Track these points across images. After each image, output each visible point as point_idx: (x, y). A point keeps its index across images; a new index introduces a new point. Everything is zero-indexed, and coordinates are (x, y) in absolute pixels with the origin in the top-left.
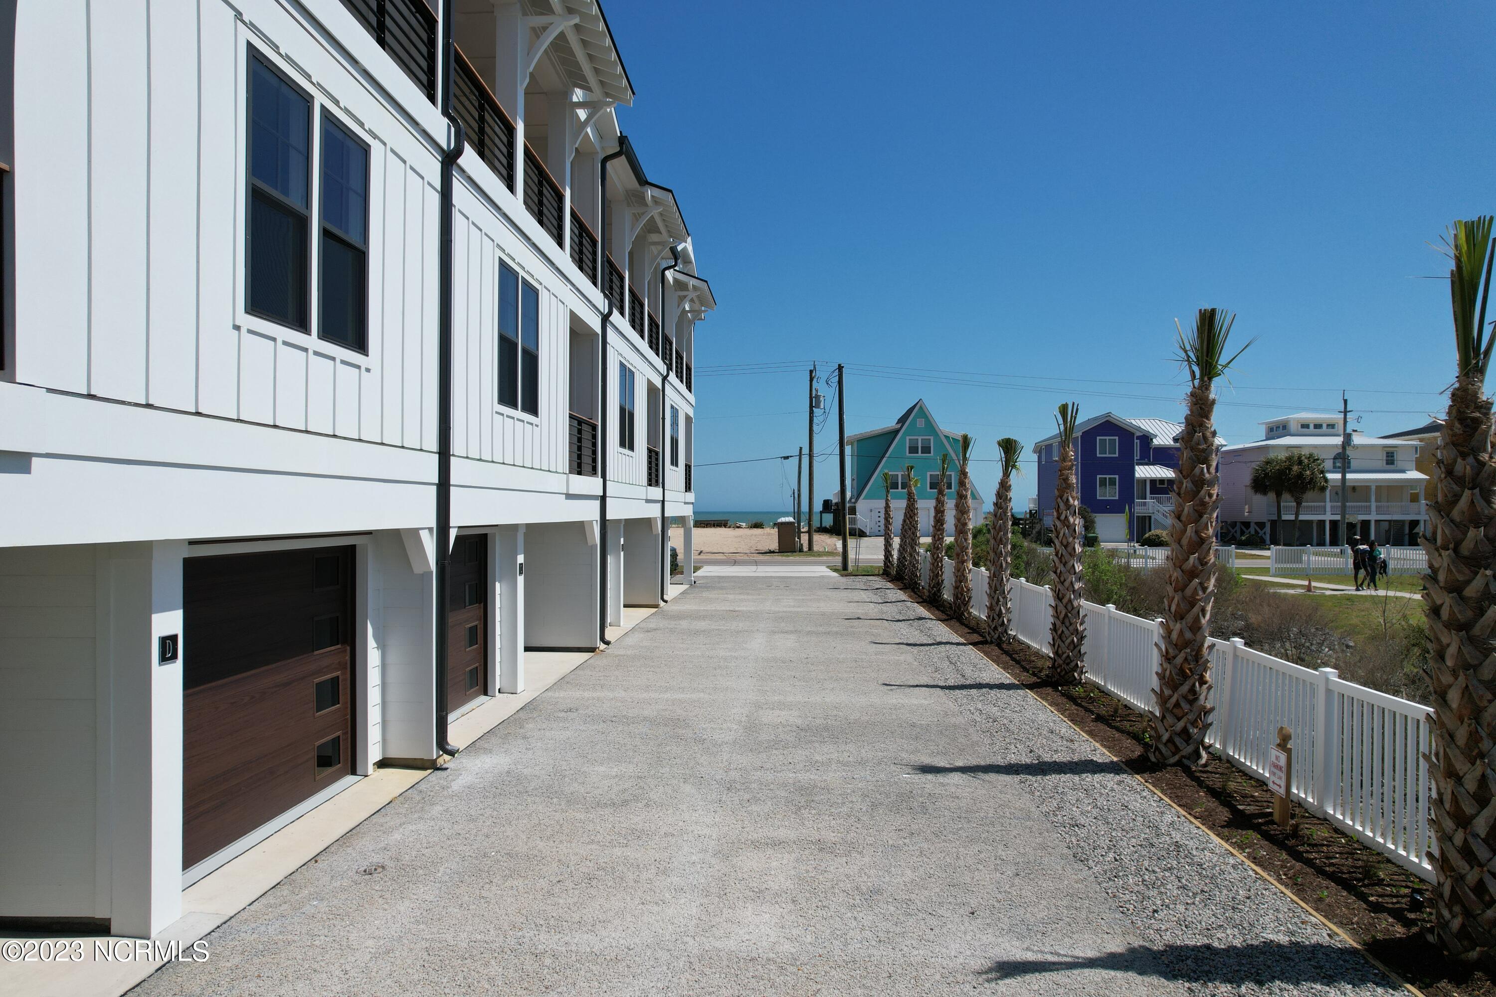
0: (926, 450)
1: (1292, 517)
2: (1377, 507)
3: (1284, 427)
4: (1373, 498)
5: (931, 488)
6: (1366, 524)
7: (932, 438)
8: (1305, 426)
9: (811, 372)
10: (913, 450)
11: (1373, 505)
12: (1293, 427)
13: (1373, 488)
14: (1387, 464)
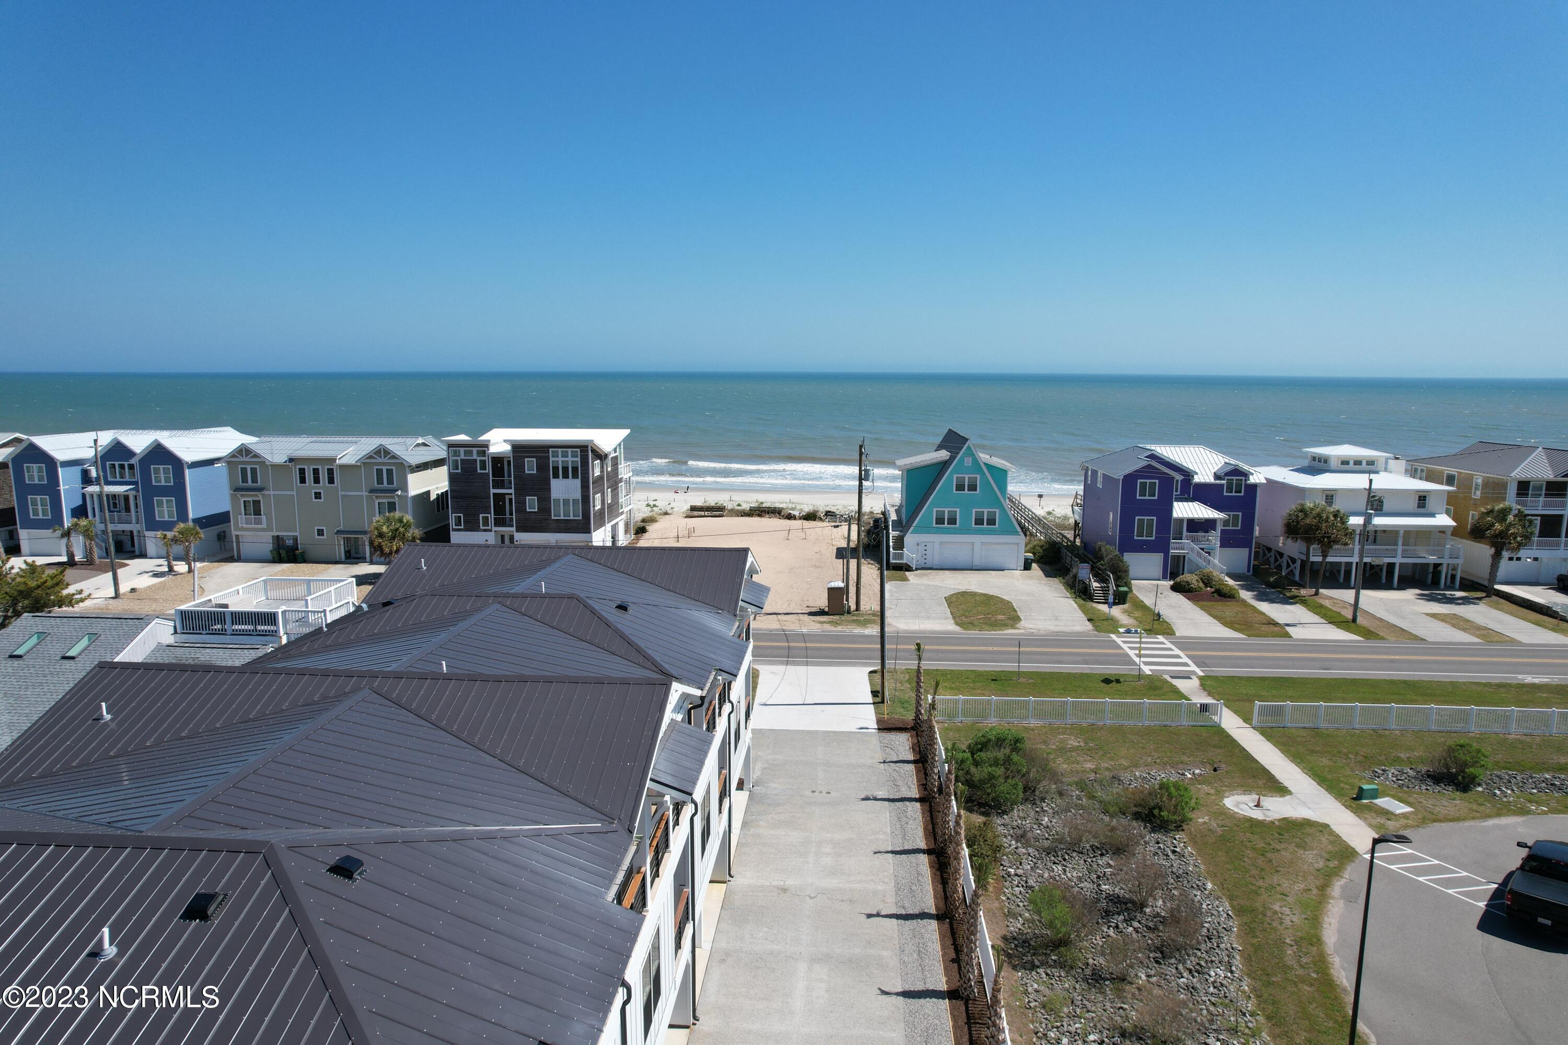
0: (973, 487)
1: (1320, 559)
2: (1403, 550)
3: (1326, 461)
4: (1400, 542)
5: (976, 524)
6: (1391, 566)
7: (978, 476)
8: (1345, 462)
9: (861, 447)
10: (960, 487)
11: (1400, 548)
12: (1334, 464)
13: (1401, 533)
14: (1418, 507)
